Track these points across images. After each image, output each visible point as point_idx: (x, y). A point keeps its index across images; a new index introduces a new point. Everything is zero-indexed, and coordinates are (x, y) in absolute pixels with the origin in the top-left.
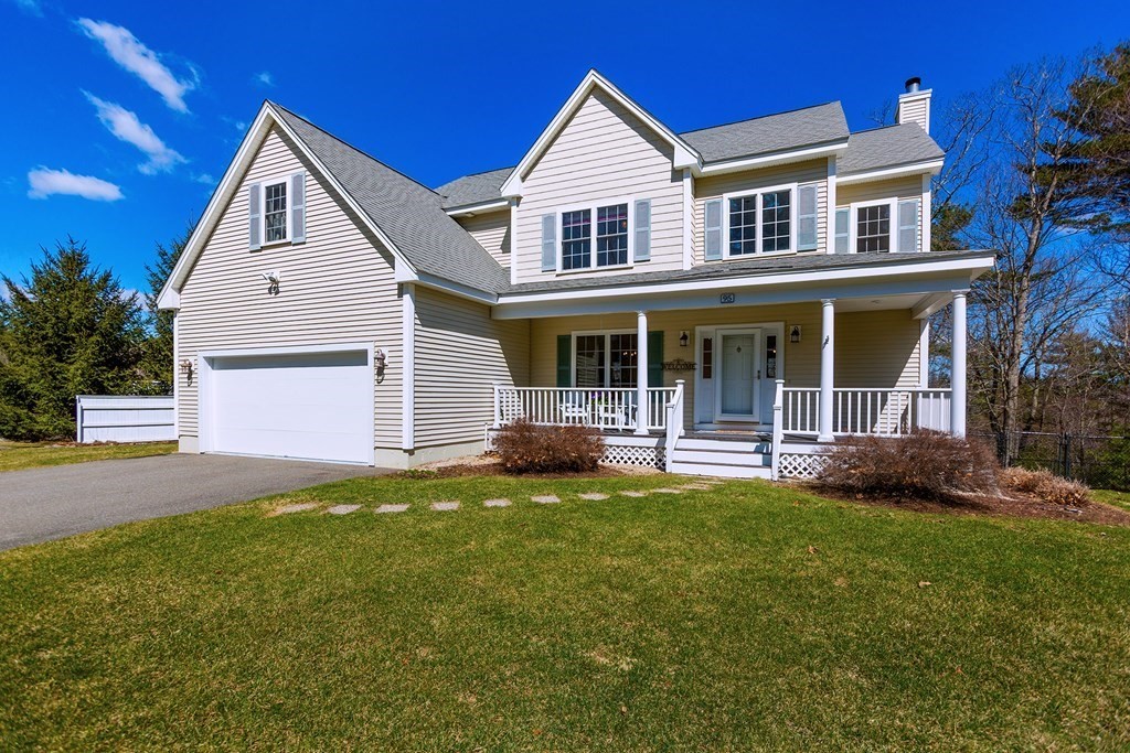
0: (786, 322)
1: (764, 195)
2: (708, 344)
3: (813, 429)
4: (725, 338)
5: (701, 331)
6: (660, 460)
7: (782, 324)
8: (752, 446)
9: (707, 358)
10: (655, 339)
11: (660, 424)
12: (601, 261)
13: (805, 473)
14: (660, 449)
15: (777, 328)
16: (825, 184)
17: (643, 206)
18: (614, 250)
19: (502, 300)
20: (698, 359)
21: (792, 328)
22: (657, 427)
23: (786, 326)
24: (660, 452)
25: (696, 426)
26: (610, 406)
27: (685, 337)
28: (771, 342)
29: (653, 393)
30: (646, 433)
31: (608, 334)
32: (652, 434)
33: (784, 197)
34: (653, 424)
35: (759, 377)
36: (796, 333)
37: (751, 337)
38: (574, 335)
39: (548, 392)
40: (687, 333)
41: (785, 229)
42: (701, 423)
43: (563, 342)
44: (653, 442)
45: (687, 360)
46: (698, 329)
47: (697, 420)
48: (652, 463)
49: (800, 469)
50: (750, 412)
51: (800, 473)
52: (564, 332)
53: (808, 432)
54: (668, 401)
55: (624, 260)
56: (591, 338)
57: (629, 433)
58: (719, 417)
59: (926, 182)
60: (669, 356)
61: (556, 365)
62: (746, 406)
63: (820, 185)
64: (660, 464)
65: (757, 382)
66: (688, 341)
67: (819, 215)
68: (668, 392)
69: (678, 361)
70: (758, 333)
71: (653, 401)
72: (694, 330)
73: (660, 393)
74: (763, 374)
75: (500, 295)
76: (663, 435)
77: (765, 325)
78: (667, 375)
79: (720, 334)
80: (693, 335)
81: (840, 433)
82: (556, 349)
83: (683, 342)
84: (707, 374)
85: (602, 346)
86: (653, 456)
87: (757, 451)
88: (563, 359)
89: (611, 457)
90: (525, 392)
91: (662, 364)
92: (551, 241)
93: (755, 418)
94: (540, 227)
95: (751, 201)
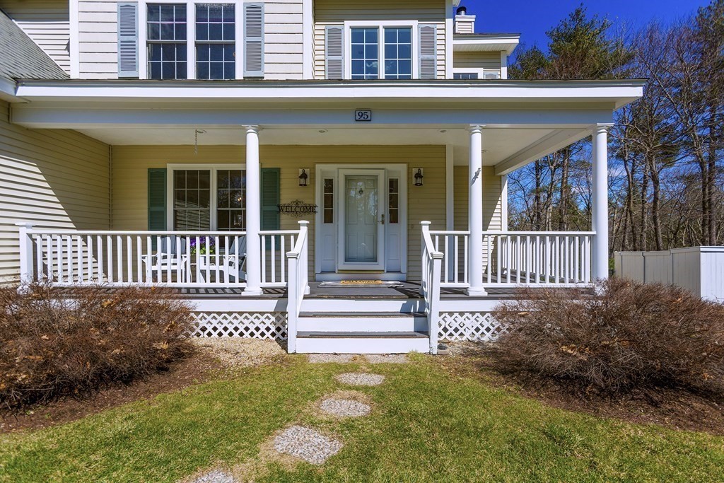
0: (408, 163)
2: (329, 185)
3: (461, 279)
4: (349, 179)
5: (323, 170)
6: (278, 329)
7: (405, 165)
8: (396, 306)
9: (329, 201)
10: (270, 179)
11: (278, 280)
12: (201, 73)
13: (456, 335)
14: (281, 313)
15: (400, 171)
16: (443, 26)
17: (254, 13)
18: (218, 61)
19: (24, 91)
20: (319, 201)
21: (415, 171)
22: (273, 284)
23: (408, 168)
24: (279, 319)
25: (318, 277)
26: (217, 255)
27: (304, 176)
28: (393, 185)
29: (268, 238)
30: (259, 292)
31: (214, 168)
32: (268, 293)
33: (406, 34)
34: (268, 280)
35: (383, 222)
36: (418, 176)
37: (375, 179)
38: (171, 168)
39: (134, 237)
40: (307, 171)
42: (323, 272)
43: (156, 177)
44: (271, 305)
45: (308, 202)
46: (319, 167)
47: (318, 270)
48: (268, 334)
49: (451, 330)
50: (374, 259)
51: (451, 335)
52: (157, 165)
53: (457, 284)
54: (288, 248)
55: (231, 73)
56: (193, 173)
57: (236, 294)
58: (342, 265)
59: (504, 59)
60: (286, 197)
61: (146, 206)
62: (370, 254)
63: (439, 26)
64: (278, 335)
65: (381, 227)
66: (308, 179)
67: (439, 58)
68: (287, 237)
69: (297, 202)
70: (381, 174)
71: (268, 248)
72: (314, 168)
73: (278, 237)
74: (387, 219)
75: (18, 81)
76: (283, 294)
77: (389, 167)
78: (284, 218)
79: (342, 173)
80: (313, 174)
81: (490, 284)
82: (146, 185)
83: (302, 181)
84: (328, 218)
85: (206, 184)
86: (268, 323)
87: (405, 312)
88: (156, 198)
89: (210, 329)
90: (94, 237)
91: (279, 206)
92: (131, 38)
93: (380, 265)
94: (115, 17)
95: (372, 33)
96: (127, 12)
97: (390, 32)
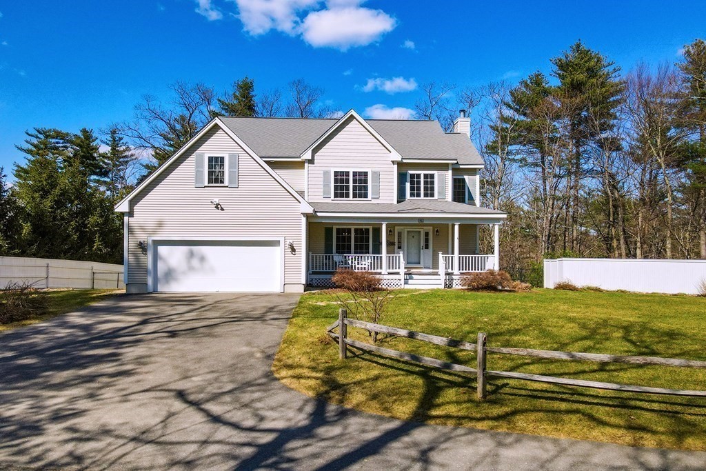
1: (424, 174)
2: (399, 234)
3: (452, 270)
4: (408, 232)
5: (398, 228)
9: (399, 240)
12: (355, 196)
15: (430, 230)
16: (447, 173)
17: (376, 174)
18: (361, 191)
21: (436, 229)
22: (391, 270)
23: (433, 228)
27: (391, 231)
28: (427, 234)
29: (389, 257)
30: (387, 273)
31: (353, 228)
33: (432, 176)
35: (422, 248)
36: (437, 231)
37: (419, 233)
38: (335, 228)
40: (392, 229)
41: (432, 189)
43: (329, 230)
46: (396, 228)
50: (419, 263)
52: (329, 226)
55: (366, 196)
57: (379, 273)
61: (324, 242)
62: (416, 260)
65: (422, 251)
66: (393, 233)
67: (446, 185)
68: (396, 257)
70: (422, 231)
71: (389, 260)
72: (394, 228)
73: (392, 257)
74: (424, 247)
77: (424, 227)
79: (406, 230)
80: (394, 230)
81: (461, 271)
82: (324, 234)
83: (390, 233)
84: (399, 247)
88: (328, 239)
92: (328, 183)
93: (422, 265)
94: (322, 176)
95: (418, 176)
96: (326, 173)
97: (426, 176)
